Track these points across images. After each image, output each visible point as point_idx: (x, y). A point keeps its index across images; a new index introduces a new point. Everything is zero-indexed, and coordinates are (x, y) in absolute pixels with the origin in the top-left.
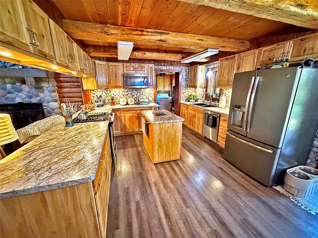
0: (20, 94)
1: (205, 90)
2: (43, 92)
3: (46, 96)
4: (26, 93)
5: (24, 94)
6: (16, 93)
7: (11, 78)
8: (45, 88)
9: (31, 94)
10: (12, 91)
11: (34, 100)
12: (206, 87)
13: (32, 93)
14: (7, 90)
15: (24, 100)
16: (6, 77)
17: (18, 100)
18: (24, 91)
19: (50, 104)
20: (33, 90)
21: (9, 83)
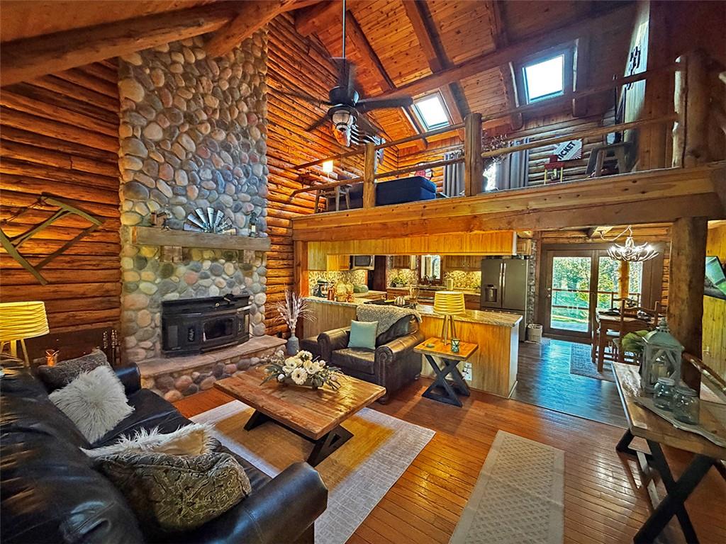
0: (219, 279)
1: (416, 272)
2: (251, 275)
3: (254, 282)
4: (227, 277)
5: (224, 279)
6: (214, 278)
7: (213, 249)
8: (255, 269)
9: (233, 279)
10: (209, 273)
11: (237, 291)
12: (419, 269)
13: (237, 277)
14: (202, 273)
15: (223, 290)
16: (207, 249)
17: (214, 292)
18: (226, 274)
19: (257, 296)
20: (240, 273)
21: (208, 259)
